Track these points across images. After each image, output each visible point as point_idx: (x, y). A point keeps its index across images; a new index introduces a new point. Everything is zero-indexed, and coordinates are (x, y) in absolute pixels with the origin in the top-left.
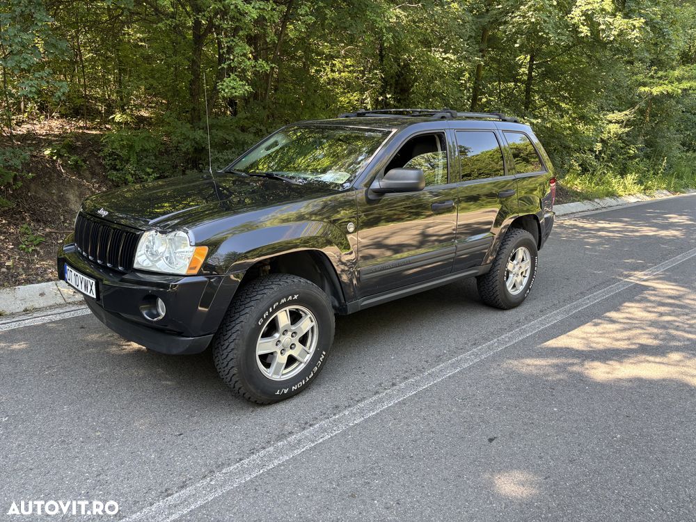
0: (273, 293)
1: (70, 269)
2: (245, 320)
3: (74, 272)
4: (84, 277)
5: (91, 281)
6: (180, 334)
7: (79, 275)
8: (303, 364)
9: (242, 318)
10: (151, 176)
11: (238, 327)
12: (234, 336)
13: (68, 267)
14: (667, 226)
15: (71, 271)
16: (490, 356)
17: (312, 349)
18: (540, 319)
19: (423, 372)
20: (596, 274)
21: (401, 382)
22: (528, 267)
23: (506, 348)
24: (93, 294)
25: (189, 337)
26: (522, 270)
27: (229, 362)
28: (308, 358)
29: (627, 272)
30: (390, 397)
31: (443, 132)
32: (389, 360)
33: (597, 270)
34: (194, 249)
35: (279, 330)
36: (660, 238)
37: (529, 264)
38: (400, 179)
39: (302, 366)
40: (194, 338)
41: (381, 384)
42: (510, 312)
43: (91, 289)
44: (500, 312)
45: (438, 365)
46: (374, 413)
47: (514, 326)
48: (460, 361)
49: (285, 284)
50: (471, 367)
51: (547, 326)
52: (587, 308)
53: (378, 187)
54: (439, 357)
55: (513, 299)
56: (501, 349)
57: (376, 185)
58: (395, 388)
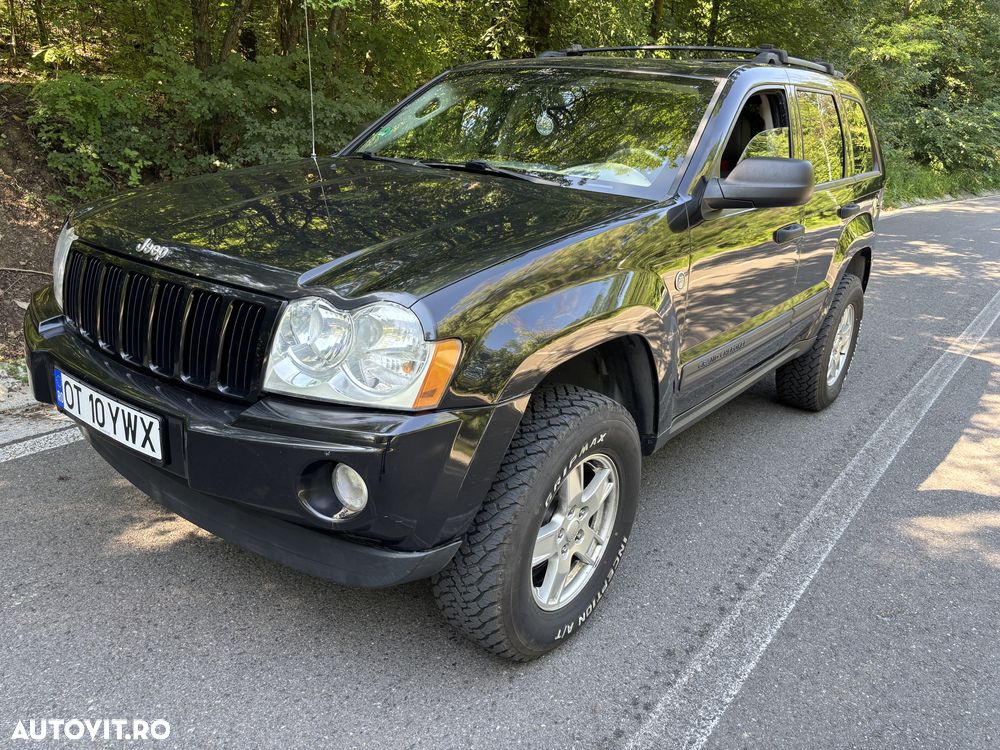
0: (568, 436)
1: (73, 382)
2: (521, 501)
3: (86, 391)
4: (121, 407)
5: (148, 419)
6: (393, 545)
7: (105, 400)
8: (590, 567)
9: (514, 496)
10: (136, 165)
11: (507, 516)
12: (499, 537)
13: (64, 378)
14: (927, 260)
15: (79, 389)
16: (860, 510)
17: (605, 536)
18: (880, 428)
19: (773, 554)
20: (898, 341)
21: (751, 581)
22: (848, 338)
23: (874, 491)
24: (153, 450)
25: (411, 551)
26: (841, 342)
27: (483, 593)
28: (598, 553)
29: (936, 338)
30: (754, 619)
31: (783, 91)
32: (699, 531)
33: (892, 333)
34: (431, 347)
35: (565, 508)
36: (936, 278)
37: (850, 333)
38: (766, 180)
39: (589, 572)
40: (423, 554)
41: (717, 588)
42: (825, 417)
43: (147, 438)
44: (811, 417)
45: (788, 535)
46: (752, 665)
47: (851, 443)
48: (817, 523)
49: (586, 413)
50: (847, 537)
51: (904, 441)
52: (936, 405)
53: (717, 195)
54: (777, 516)
55: (830, 394)
56: (866, 494)
57: (714, 191)
58: (747, 595)
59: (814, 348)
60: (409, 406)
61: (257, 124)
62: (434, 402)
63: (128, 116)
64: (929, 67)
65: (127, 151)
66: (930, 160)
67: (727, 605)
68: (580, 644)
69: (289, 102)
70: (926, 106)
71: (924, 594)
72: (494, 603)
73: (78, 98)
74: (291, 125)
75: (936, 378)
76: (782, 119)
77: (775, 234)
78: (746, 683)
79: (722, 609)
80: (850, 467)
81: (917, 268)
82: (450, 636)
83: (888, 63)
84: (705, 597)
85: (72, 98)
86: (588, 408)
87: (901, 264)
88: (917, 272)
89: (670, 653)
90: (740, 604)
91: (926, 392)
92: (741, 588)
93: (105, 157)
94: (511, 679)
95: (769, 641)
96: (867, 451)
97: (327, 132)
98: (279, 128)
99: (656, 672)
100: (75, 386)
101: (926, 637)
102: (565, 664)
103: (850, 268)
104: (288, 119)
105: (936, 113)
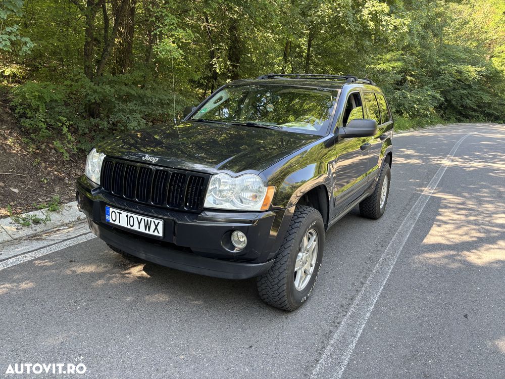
1: (116, 211)
3: (124, 214)
4: (143, 218)
5: (157, 221)
7: (135, 216)
8: (309, 275)
10: (66, 124)
13: (112, 210)
14: (408, 157)
15: (120, 213)
16: (400, 254)
17: (314, 263)
18: (402, 224)
19: (372, 271)
20: (403, 191)
21: (366, 281)
22: (386, 188)
23: (404, 247)
24: (159, 233)
25: (259, 263)
26: (384, 191)
27: (280, 281)
28: (312, 270)
29: (418, 189)
30: (370, 292)
31: (359, 93)
32: (342, 265)
33: (400, 187)
34: (266, 188)
35: (302, 250)
36: (413, 165)
37: (387, 187)
38: (361, 127)
39: (309, 277)
40: (263, 264)
41: (353, 284)
42: (380, 221)
43: (156, 228)
44: (374, 221)
45: (375, 264)
46: (372, 307)
47: (392, 231)
48: (385, 260)
49: (310, 213)
50: (397, 263)
51: (412, 229)
52: (421, 215)
53: (344, 133)
54: (370, 258)
55: (381, 212)
56: (401, 248)
57: (342, 131)
58: (365, 285)
59: (374, 193)
60: (259, 209)
61: (121, 104)
62: (267, 208)
63: (59, 101)
64: (400, 72)
65: (61, 117)
66: (403, 113)
67: (359, 289)
68: (308, 305)
69: (136, 94)
70: (399, 90)
71: (428, 280)
72: (284, 284)
73: (37, 94)
74: (136, 104)
75: (420, 204)
76: (359, 103)
77: (361, 147)
78: (371, 312)
79: (357, 291)
80: (393, 239)
81: (405, 160)
82: (258, 306)
83: (383, 71)
84: (350, 287)
85: (34, 94)
86: (310, 212)
87: (398, 159)
88: (405, 162)
89: (342, 306)
90: (363, 289)
91: (417, 210)
92: (362, 283)
93: (48, 120)
94: (286, 318)
95: (377, 299)
96: (399, 233)
97: (153, 107)
98: (131, 106)
99: (339, 312)
100: (118, 212)
101: (432, 294)
102: (304, 312)
103: (385, 161)
104: (135, 102)
105: (404, 92)
